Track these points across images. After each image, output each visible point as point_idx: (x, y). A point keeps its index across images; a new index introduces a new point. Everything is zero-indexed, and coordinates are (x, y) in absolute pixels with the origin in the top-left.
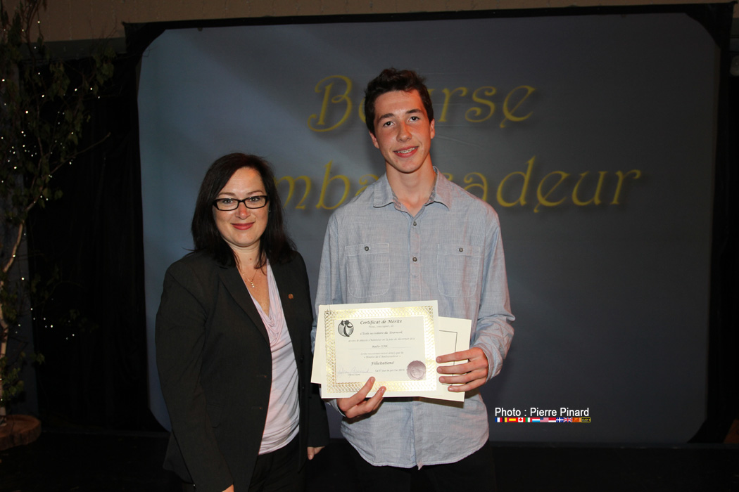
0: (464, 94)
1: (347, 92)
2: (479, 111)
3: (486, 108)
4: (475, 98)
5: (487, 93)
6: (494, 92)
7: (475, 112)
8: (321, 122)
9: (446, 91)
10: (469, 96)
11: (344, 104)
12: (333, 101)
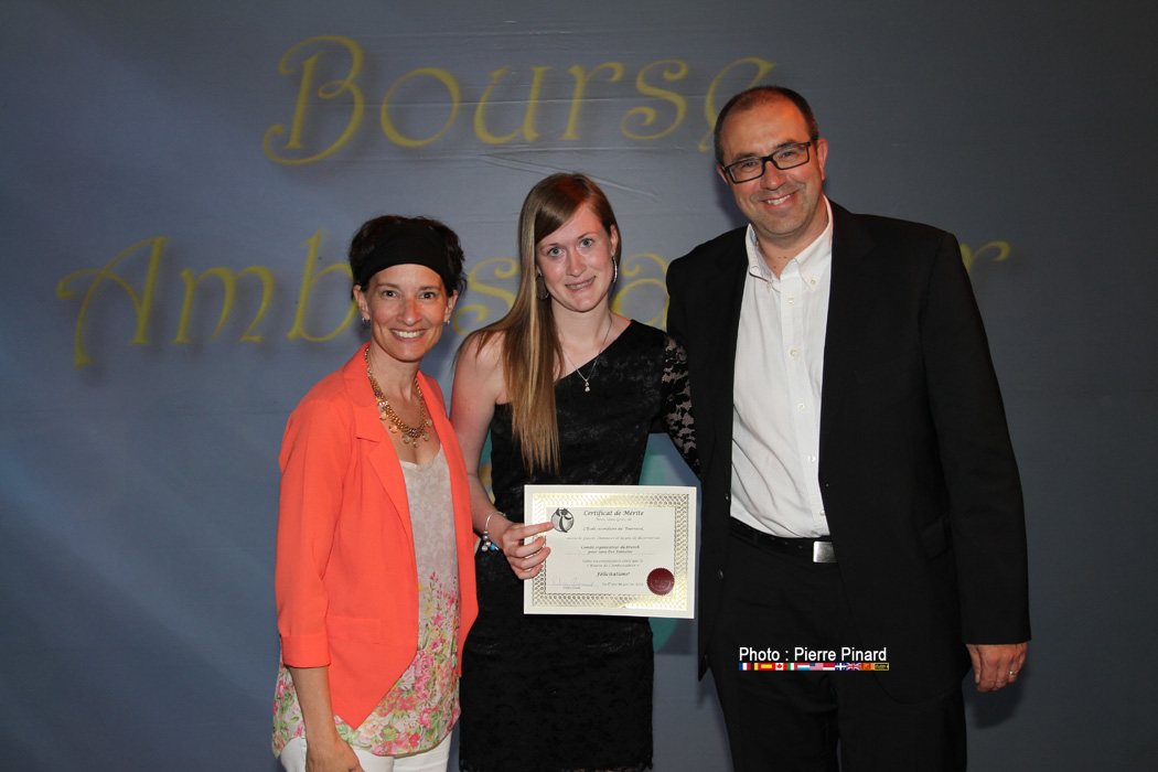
0: (617, 77)
1: (352, 74)
2: (651, 115)
3: (667, 109)
4: (642, 86)
5: (668, 76)
6: (683, 72)
7: (644, 117)
8: (294, 143)
9: (576, 71)
10: (629, 81)
11: (347, 102)
12: (321, 94)
